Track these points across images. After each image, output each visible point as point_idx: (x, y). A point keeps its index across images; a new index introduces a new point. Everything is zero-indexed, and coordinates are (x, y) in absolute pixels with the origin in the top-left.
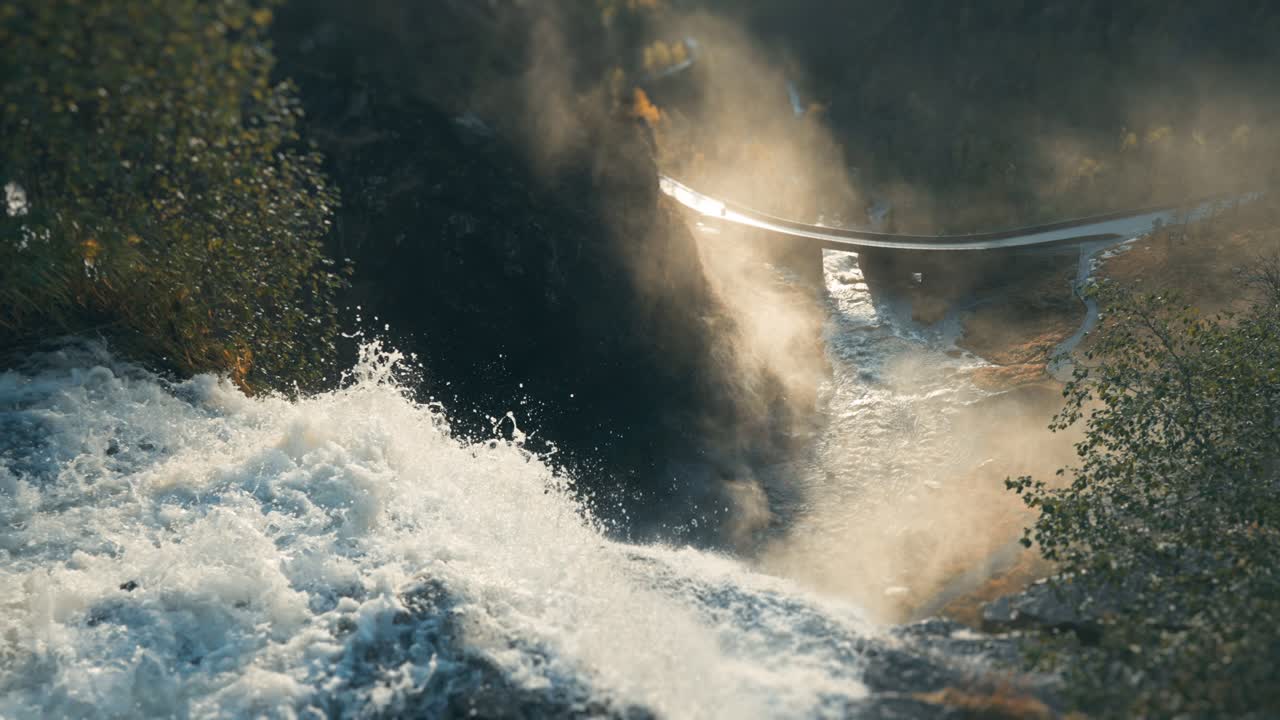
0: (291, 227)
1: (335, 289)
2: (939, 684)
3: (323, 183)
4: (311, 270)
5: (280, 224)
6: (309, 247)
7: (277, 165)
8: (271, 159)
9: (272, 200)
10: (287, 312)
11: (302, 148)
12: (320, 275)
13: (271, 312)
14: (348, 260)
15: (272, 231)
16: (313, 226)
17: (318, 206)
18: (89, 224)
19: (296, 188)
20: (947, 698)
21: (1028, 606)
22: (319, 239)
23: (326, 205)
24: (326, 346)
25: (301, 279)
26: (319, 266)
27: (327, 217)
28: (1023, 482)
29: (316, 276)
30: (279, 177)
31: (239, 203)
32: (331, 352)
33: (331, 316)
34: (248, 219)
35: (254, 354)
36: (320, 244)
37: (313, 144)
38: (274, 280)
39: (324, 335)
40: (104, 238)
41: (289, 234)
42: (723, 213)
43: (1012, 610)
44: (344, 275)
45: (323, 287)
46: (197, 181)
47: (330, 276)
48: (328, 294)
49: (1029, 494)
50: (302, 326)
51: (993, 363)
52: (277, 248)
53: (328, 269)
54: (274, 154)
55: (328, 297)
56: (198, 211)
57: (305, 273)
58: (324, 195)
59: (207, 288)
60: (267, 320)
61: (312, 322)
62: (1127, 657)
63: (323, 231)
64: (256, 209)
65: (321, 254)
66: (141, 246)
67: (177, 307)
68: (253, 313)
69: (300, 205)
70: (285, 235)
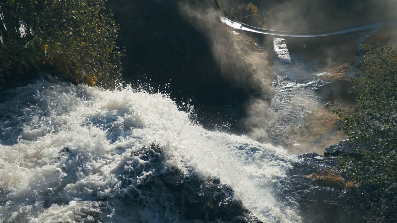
0: (106, 37)
1: (120, 56)
2: (310, 172)
3: (114, 23)
4: (113, 51)
5: (103, 37)
6: (112, 44)
7: (100, 18)
8: (98, 16)
9: (100, 29)
10: (106, 64)
11: (107, 12)
12: (116, 52)
13: (102, 64)
14: (124, 47)
15: (100, 39)
16: (112, 37)
17: (113, 30)
18: (45, 39)
19: (106, 25)
20: (313, 176)
21: (339, 148)
22: (114, 41)
23: (116, 30)
24: (119, 74)
25: (110, 53)
26: (115, 49)
27: (116, 34)
28: (338, 110)
29: (115, 53)
30: (101, 22)
31: (89, 31)
32: (121, 76)
33: (120, 65)
34: (92, 35)
35: (97, 78)
36: (115, 43)
37: (111, 10)
38: (102, 55)
39: (118, 71)
40: (49, 43)
41: (105, 40)
42: (241, 27)
43: (334, 150)
44: (123, 52)
45: (117, 56)
46: (76, 24)
47: (119, 52)
48: (118, 58)
49: (340, 114)
50: (111, 69)
51: (329, 73)
52: (102, 44)
53: (118, 50)
54: (99, 14)
55: (118, 59)
56: (77, 34)
57: (111, 52)
58: (115, 27)
59: (82, 58)
60: (101, 67)
61: (114, 67)
62: (370, 164)
63: (115, 38)
64: (95, 32)
65: (116, 46)
66: (61, 45)
67: (73, 64)
68: (96, 65)
69: (108, 30)
70: (104, 40)
